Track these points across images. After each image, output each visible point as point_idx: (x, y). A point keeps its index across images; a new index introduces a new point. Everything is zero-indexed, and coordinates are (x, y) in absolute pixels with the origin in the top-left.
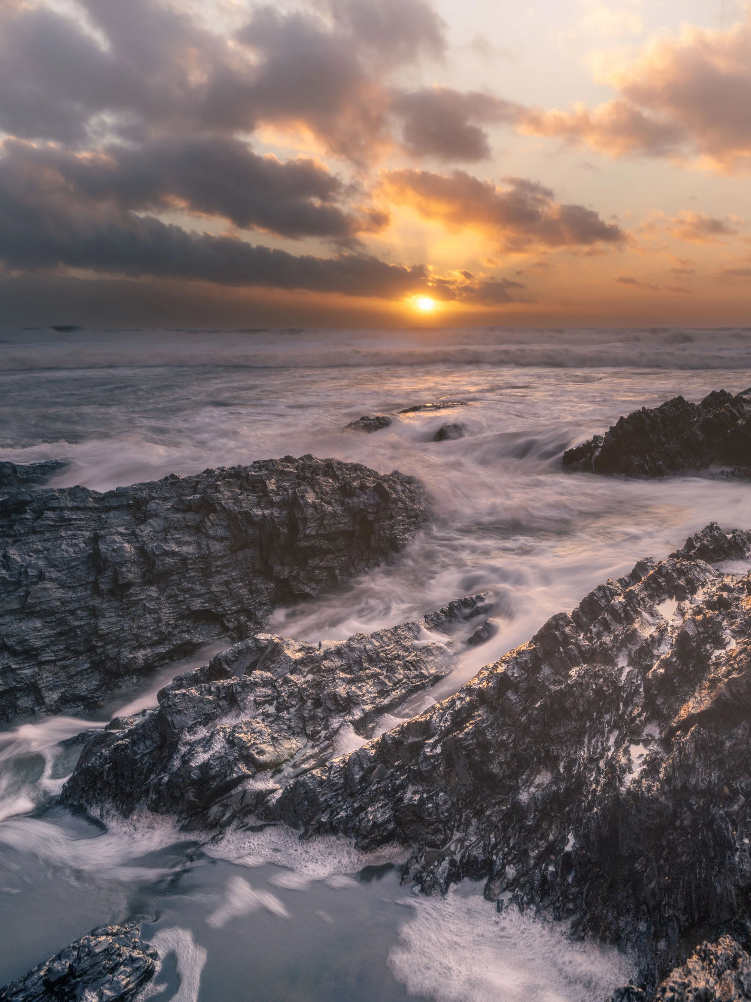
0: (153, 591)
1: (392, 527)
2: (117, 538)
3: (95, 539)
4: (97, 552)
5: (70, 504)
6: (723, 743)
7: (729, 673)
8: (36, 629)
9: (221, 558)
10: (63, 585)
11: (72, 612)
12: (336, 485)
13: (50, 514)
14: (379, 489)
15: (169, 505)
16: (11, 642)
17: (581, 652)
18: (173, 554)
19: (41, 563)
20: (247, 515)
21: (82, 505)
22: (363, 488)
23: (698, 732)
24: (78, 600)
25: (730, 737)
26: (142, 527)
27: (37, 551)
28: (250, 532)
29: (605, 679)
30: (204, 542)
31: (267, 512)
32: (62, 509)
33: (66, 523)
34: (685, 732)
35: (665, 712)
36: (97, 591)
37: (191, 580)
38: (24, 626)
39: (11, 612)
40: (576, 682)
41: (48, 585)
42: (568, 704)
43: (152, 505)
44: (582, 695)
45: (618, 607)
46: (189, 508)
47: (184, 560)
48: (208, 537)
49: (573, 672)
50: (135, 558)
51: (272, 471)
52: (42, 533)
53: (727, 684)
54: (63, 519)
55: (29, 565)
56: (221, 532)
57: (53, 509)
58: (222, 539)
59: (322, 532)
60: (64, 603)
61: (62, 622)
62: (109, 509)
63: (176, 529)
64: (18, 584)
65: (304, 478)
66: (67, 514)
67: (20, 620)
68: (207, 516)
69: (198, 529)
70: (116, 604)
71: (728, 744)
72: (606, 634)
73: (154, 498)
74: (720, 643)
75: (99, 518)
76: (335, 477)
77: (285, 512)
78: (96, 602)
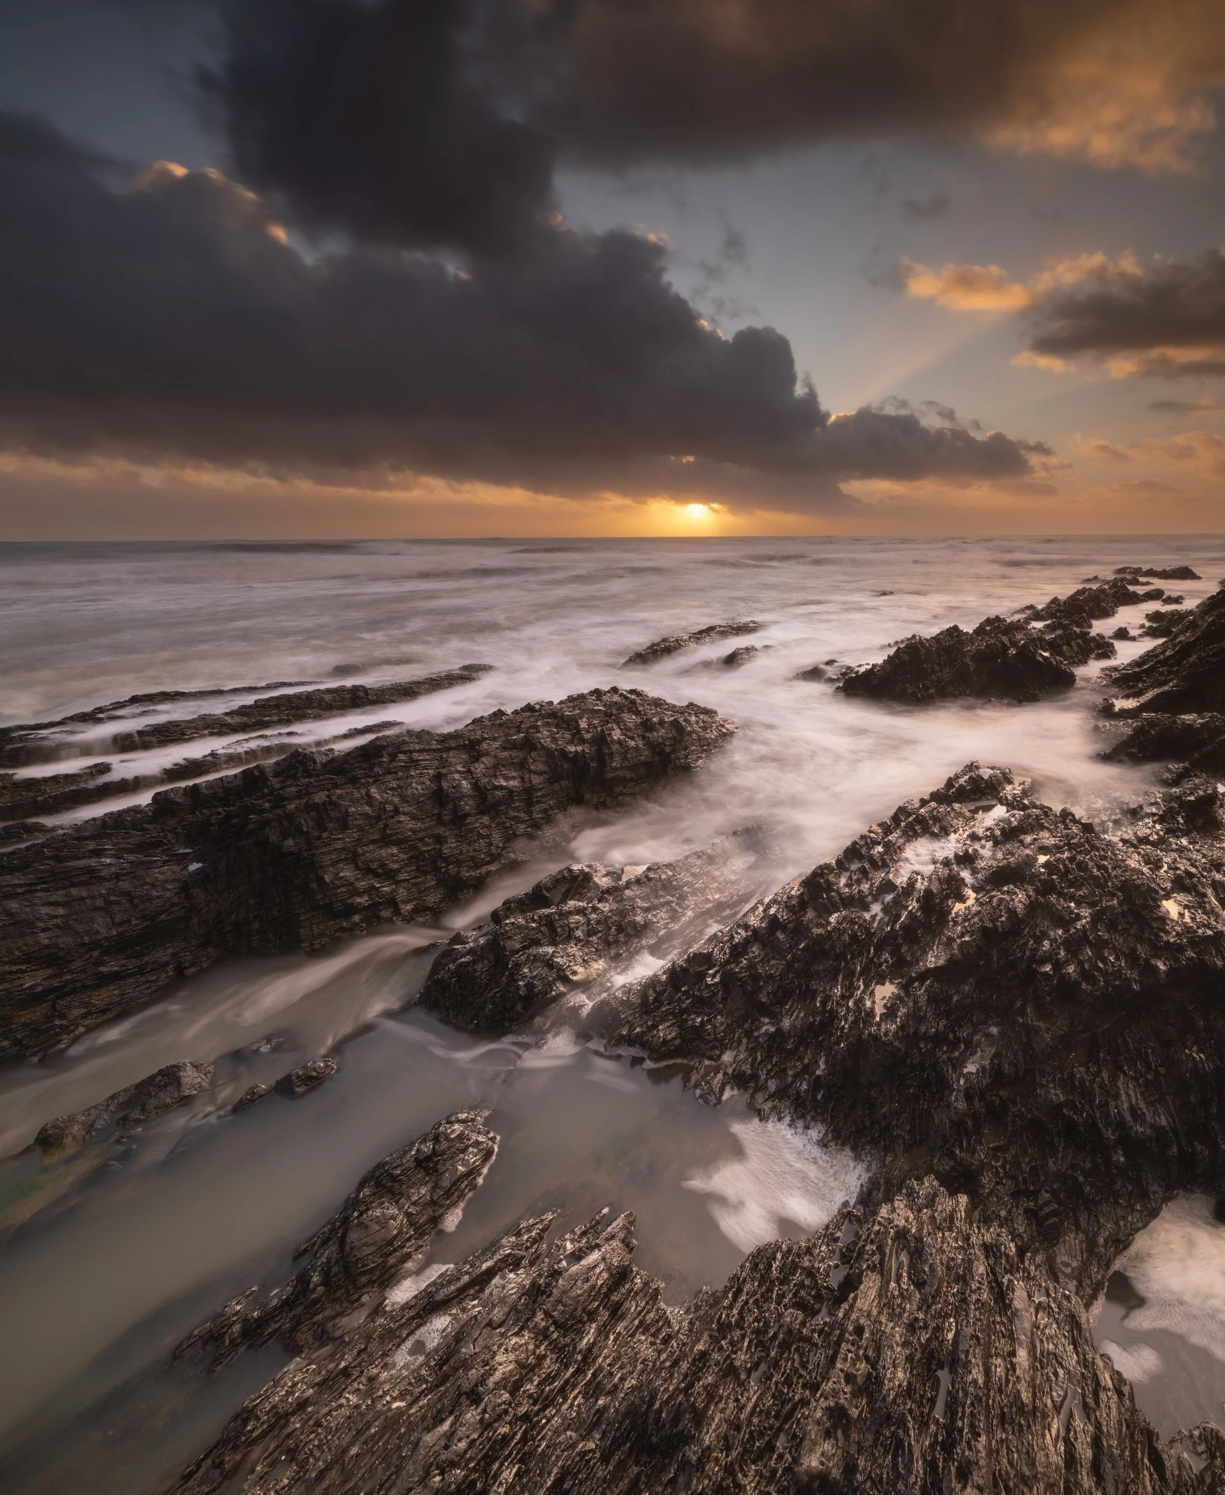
0: (485, 819)
1: (686, 757)
2: (457, 776)
3: (438, 778)
4: (440, 787)
5: (417, 747)
6: (951, 997)
7: (962, 935)
8: (393, 855)
9: (540, 789)
10: (414, 817)
11: (421, 840)
12: (639, 720)
13: (402, 757)
14: (675, 724)
15: (497, 744)
16: (374, 866)
17: (841, 898)
18: (502, 788)
19: (396, 800)
20: (563, 753)
21: (427, 747)
22: (662, 723)
23: (931, 986)
24: (426, 830)
25: (958, 992)
26: (476, 765)
27: (392, 789)
28: (565, 766)
29: (860, 926)
30: (527, 776)
31: (579, 749)
32: (411, 752)
33: (414, 763)
34: (922, 983)
35: (909, 959)
36: (441, 822)
37: (516, 809)
38: (383, 852)
39: (373, 842)
40: (835, 928)
41: (402, 818)
42: (826, 947)
43: (485, 745)
44: (839, 939)
45: (877, 857)
46: (514, 746)
47: (510, 792)
48: (530, 771)
49: (833, 919)
50: (471, 792)
51: (584, 711)
52: (396, 773)
53: (960, 946)
54: (412, 760)
55: (387, 802)
56: (541, 767)
57: (405, 752)
58: (541, 773)
59: (626, 764)
60: (414, 832)
61: (413, 848)
62: (449, 749)
63: (504, 766)
64: (378, 818)
65: (611, 715)
66: (416, 756)
67: (381, 848)
68: (529, 753)
69: (522, 765)
70: (456, 832)
71: (955, 998)
72: (864, 881)
73: (486, 739)
74: (962, 899)
75: (441, 757)
76: (638, 713)
77: (594, 748)
78: (440, 831)
